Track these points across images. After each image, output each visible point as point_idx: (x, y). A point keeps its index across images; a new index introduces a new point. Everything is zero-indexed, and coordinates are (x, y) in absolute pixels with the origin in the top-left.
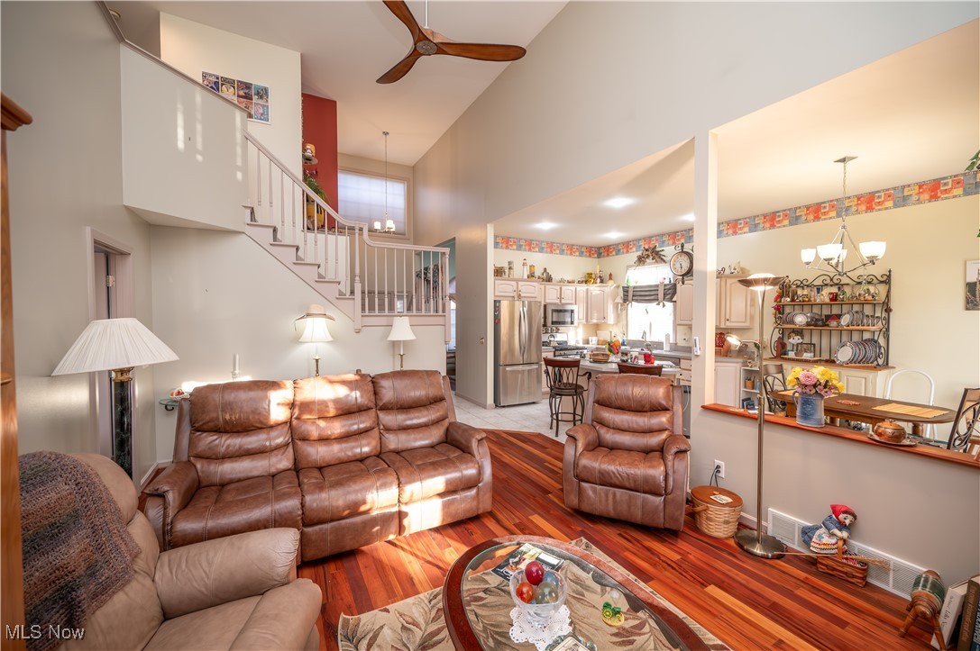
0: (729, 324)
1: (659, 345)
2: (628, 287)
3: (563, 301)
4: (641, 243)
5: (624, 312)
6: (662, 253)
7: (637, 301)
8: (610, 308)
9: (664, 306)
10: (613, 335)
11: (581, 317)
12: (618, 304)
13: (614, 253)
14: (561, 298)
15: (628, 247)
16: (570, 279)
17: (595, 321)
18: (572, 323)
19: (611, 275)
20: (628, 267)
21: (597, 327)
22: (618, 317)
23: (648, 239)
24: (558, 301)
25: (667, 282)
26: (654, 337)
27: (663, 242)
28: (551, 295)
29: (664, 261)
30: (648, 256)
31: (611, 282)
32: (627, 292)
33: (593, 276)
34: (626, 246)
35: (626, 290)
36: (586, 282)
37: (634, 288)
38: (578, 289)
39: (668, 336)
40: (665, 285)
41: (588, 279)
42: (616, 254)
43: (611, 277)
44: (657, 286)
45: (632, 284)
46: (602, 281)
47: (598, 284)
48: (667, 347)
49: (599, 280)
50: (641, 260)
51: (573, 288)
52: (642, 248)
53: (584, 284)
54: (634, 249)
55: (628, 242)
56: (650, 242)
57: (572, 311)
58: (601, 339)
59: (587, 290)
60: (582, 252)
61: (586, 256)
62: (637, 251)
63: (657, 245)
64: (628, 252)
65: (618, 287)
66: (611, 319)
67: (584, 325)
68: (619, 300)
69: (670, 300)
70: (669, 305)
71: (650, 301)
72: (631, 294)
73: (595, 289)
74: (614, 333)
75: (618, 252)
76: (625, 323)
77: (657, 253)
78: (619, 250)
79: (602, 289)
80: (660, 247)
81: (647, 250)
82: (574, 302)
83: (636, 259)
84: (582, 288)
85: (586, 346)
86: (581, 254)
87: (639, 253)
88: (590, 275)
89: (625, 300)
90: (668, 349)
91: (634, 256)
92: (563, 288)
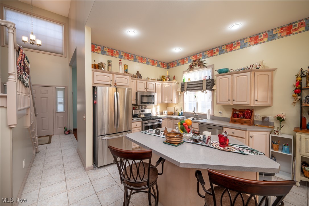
0: (257, 103)
1: (204, 116)
2: (184, 83)
3: (148, 90)
4: (191, 58)
5: (182, 97)
6: (204, 62)
7: (189, 90)
8: (175, 95)
9: (206, 93)
10: (176, 109)
11: (159, 100)
12: (178, 92)
13: (176, 65)
14: (147, 88)
15: (183, 61)
16: (153, 78)
17: (166, 102)
18: (153, 103)
19: (174, 77)
20: (184, 72)
21: (167, 106)
22: (178, 99)
23: (195, 55)
24: (145, 90)
25: (207, 78)
26: (200, 111)
27: (205, 56)
28: (141, 86)
29: (206, 67)
30: (196, 64)
31: (174, 81)
32: (184, 85)
33: (165, 77)
34: (182, 60)
35: (183, 84)
36: (161, 80)
37: (188, 83)
38: (157, 84)
39: (209, 110)
40: (207, 80)
41: (162, 79)
42: (177, 66)
43: (174, 78)
44: (202, 81)
45: (186, 81)
46: (170, 80)
47: (168, 82)
48: (208, 117)
49: (168, 80)
50: (191, 68)
51: (154, 83)
52: (192, 60)
53: (160, 81)
54: (187, 62)
55: (184, 58)
56: (196, 57)
57: (153, 96)
58: (170, 111)
59: (162, 84)
60: (159, 65)
61: (161, 67)
62: (189, 63)
63: (201, 58)
64: (183, 64)
65: (178, 83)
66: (175, 101)
67: (160, 104)
68: (179, 90)
69: (211, 89)
70: (209, 92)
71: (197, 90)
72: (186, 86)
73: (166, 84)
74: (176, 107)
75: (178, 65)
76: (182, 103)
77: (201, 62)
78: (179, 63)
79: (170, 84)
80: (202, 59)
81: (195, 61)
82: (154, 91)
83: (188, 67)
84: (159, 84)
85: (162, 116)
86: (159, 66)
87: (190, 64)
88: (163, 77)
89: (183, 90)
90: (210, 119)
91: (187, 65)
92: (148, 82)
